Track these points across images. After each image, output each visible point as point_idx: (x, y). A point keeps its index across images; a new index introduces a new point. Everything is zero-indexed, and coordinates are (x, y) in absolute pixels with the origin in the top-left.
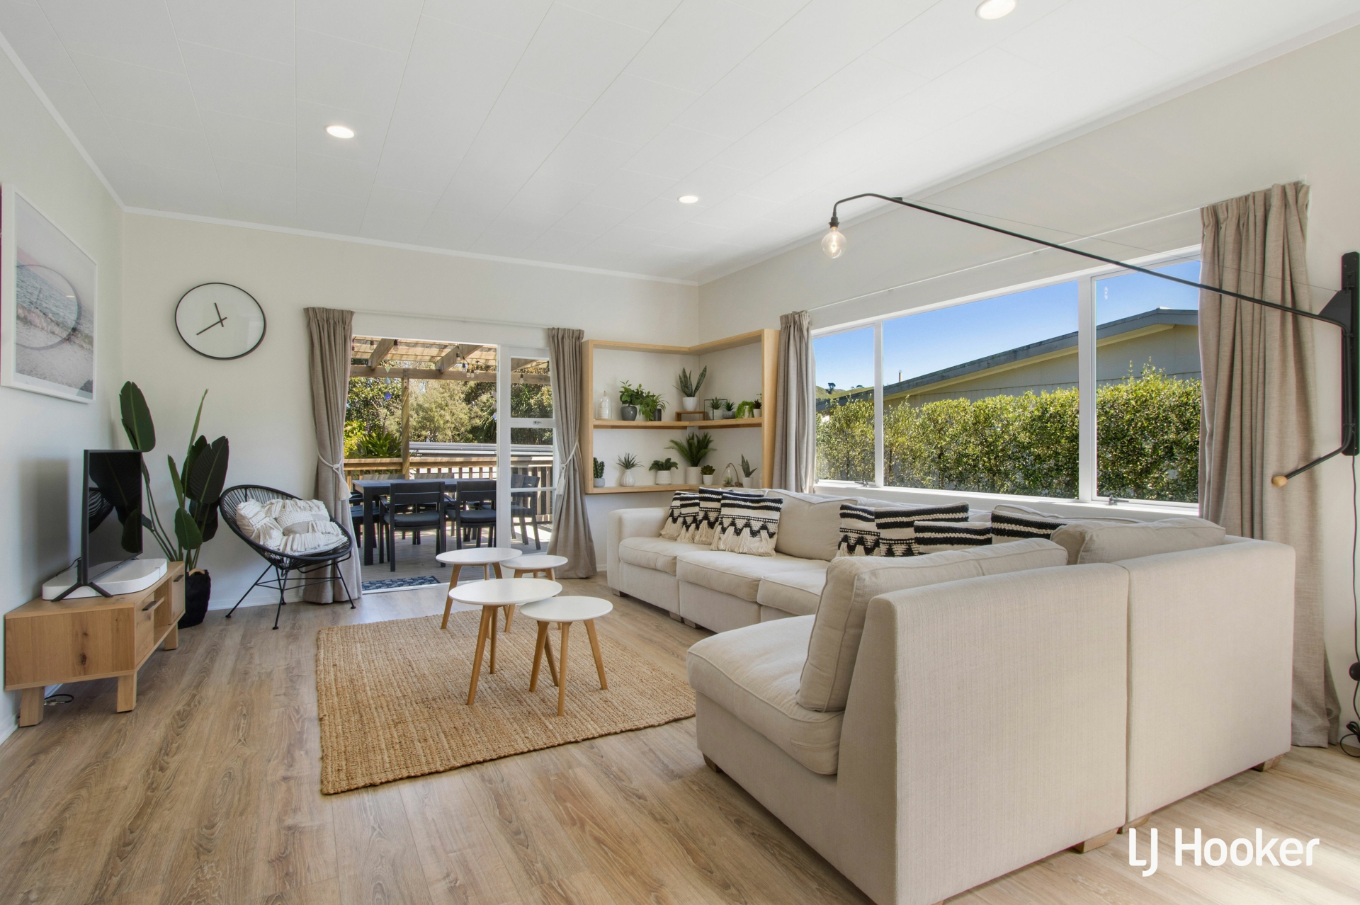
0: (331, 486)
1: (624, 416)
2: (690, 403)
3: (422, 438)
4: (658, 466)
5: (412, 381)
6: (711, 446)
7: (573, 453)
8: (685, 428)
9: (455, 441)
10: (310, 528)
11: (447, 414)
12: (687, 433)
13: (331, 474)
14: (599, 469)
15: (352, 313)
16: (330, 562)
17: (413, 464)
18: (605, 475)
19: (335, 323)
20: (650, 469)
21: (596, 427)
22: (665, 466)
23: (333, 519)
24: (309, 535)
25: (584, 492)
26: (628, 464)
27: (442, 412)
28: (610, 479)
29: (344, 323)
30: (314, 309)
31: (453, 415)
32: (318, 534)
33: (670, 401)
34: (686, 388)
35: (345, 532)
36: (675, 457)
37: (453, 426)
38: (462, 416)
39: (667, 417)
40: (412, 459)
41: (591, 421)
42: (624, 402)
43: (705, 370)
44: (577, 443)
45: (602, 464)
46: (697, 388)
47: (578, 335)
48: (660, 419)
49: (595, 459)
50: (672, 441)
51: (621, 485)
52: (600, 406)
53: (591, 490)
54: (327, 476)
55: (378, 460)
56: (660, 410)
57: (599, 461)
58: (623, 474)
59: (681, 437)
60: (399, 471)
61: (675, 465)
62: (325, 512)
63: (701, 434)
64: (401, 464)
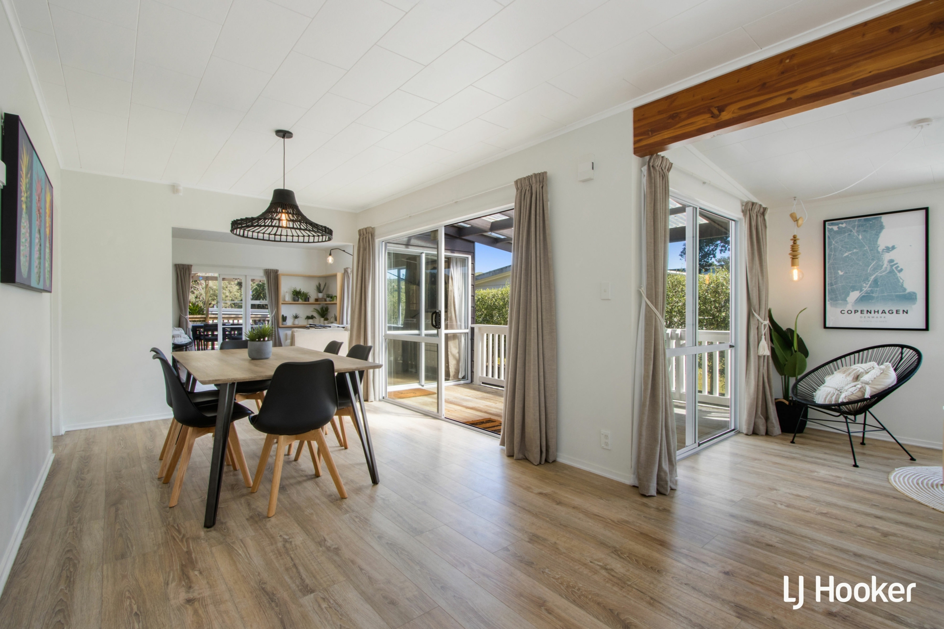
0: (185, 323)
1: (294, 300)
2: (320, 295)
3: (212, 305)
4: (308, 318)
5: (210, 282)
6: (329, 311)
7: (274, 313)
8: (320, 304)
9: (232, 307)
10: (179, 336)
11: (227, 292)
12: (321, 306)
13: (184, 319)
14: (284, 319)
15: (191, 266)
16: (185, 347)
17: (210, 318)
18: (287, 321)
19: (186, 269)
20: (306, 319)
21: (282, 304)
22: (312, 317)
23: (186, 334)
24: (179, 338)
25: (278, 327)
26: (296, 317)
27: (224, 291)
28: (289, 322)
29: (189, 269)
30: (178, 265)
31: (231, 293)
32: (182, 338)
33: (313, 295)
34: (319, 290)
35: (190, 338)
36: (315, 314)
37: (231, 299)
38: (236, 293)
39: (312, 300)
40: (210, 316)
41: (281, 301)
42: (294, 295)
43: (326, 284)
44: (276, 309)
45: (286, 317)
46: (323, 290)
47: (276, 272)
48: (309, 301)
49: (283, 316)
50: (314, 309)
51: (294, 324)
52: (285, 296)
53: (281, 325)
54: (183, 320)
55: (195, 316)
56: (309, 298)
57: (285, 316)
58: (295, 320)
59: (318, 307)
60: (205, 319)
61: (315, 317)
62: (183, 331)
63: (325, 306)
64: (205, 318)
